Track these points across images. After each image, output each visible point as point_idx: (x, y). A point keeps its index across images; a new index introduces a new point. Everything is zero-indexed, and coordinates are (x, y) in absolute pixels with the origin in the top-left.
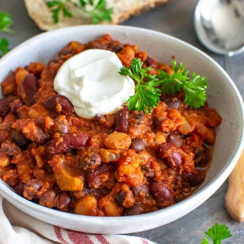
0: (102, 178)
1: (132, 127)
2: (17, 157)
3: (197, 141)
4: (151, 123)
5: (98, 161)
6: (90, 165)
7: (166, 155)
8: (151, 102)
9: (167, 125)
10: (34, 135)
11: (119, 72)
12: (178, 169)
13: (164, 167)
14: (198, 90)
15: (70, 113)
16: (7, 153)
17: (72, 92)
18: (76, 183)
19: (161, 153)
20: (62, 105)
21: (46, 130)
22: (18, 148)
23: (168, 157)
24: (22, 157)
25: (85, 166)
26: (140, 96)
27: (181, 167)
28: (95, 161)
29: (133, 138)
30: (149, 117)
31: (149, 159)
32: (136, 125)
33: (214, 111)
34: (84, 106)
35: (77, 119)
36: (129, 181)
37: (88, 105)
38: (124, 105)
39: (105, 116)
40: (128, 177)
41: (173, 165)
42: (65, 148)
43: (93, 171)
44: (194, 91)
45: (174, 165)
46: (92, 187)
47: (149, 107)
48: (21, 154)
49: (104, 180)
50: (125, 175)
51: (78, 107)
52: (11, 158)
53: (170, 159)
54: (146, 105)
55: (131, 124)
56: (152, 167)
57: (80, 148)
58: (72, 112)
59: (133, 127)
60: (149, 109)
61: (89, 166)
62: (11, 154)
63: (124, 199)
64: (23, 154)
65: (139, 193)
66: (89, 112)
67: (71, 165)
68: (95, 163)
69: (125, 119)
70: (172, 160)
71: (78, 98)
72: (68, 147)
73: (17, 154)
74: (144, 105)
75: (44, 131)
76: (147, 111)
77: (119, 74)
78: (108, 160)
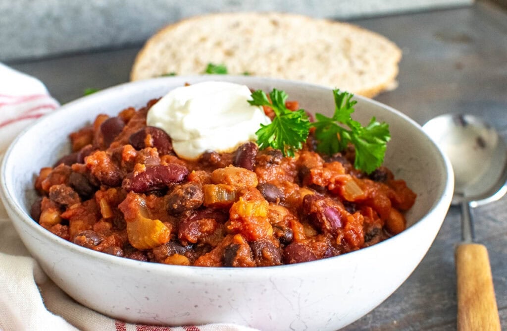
0: (202, 225)
1: (261, 166)
2: (72, 207)
3: (372, 215)
4: (295, 173)
5: (198, 196)
6: (183, 199)
7: (314, 209)
8: (295, 138)
9: (319, 171)
10: (102, 168)
11: (249, 101)
12: (335, 234)
13: (311, 232)
14: (374, 142)
15: (165, 151)
16: (56, 200)
17: (172, 120)
18: (157, 228)
19: (307, 205)
20: (153, 137)
21: (123, 164)
22: (77, 194)
23: (319, 212)
24: (81, 208)
25: (175, 202)
26: (277, 128)
27: (340, 231)
28: (192, 194)
29: (261, 182)
30: (293, 165)
31: (286, 216)
32: (268, 165)
33: (402, 183)
34: (187, 137)
35: (175, 158)
36: (247, 228)
37: (195, 135)
38: (253, 142)
39: (220, 155)
40: (245, 221)
41: (326, 227)
42: (148, 181)
43: (188, 213)
44: (367, 145)
45: (328, 228)
46: (185, 238)
47: (291, 146)
48: (80, 204)
49: (206, 229)
50: (240, 219)
51: (178, 141)
52: (62, 208)
53: (322, 217)
54: (286, 143)
55: (260, 162)
56: (290, 225)
57: (172, 184)
58: (169, 149)
59: (263, 166)
60: (292, 150)
61: (182, 201)
62: (64, 202)
63: (235, 254)
64: (82, 204)
65: (262, 251)
66: (195, 147)
67: (153, 208)
68: (191, 197)
69: (252, 156)
70: (324, 218)
71: (181, 127)
72: (154, 180)
73: (72, 204)
74: (284, 142)
75: (120, 165)
76: (289, 154)
77: (248, 104)
78: (215, 199)
